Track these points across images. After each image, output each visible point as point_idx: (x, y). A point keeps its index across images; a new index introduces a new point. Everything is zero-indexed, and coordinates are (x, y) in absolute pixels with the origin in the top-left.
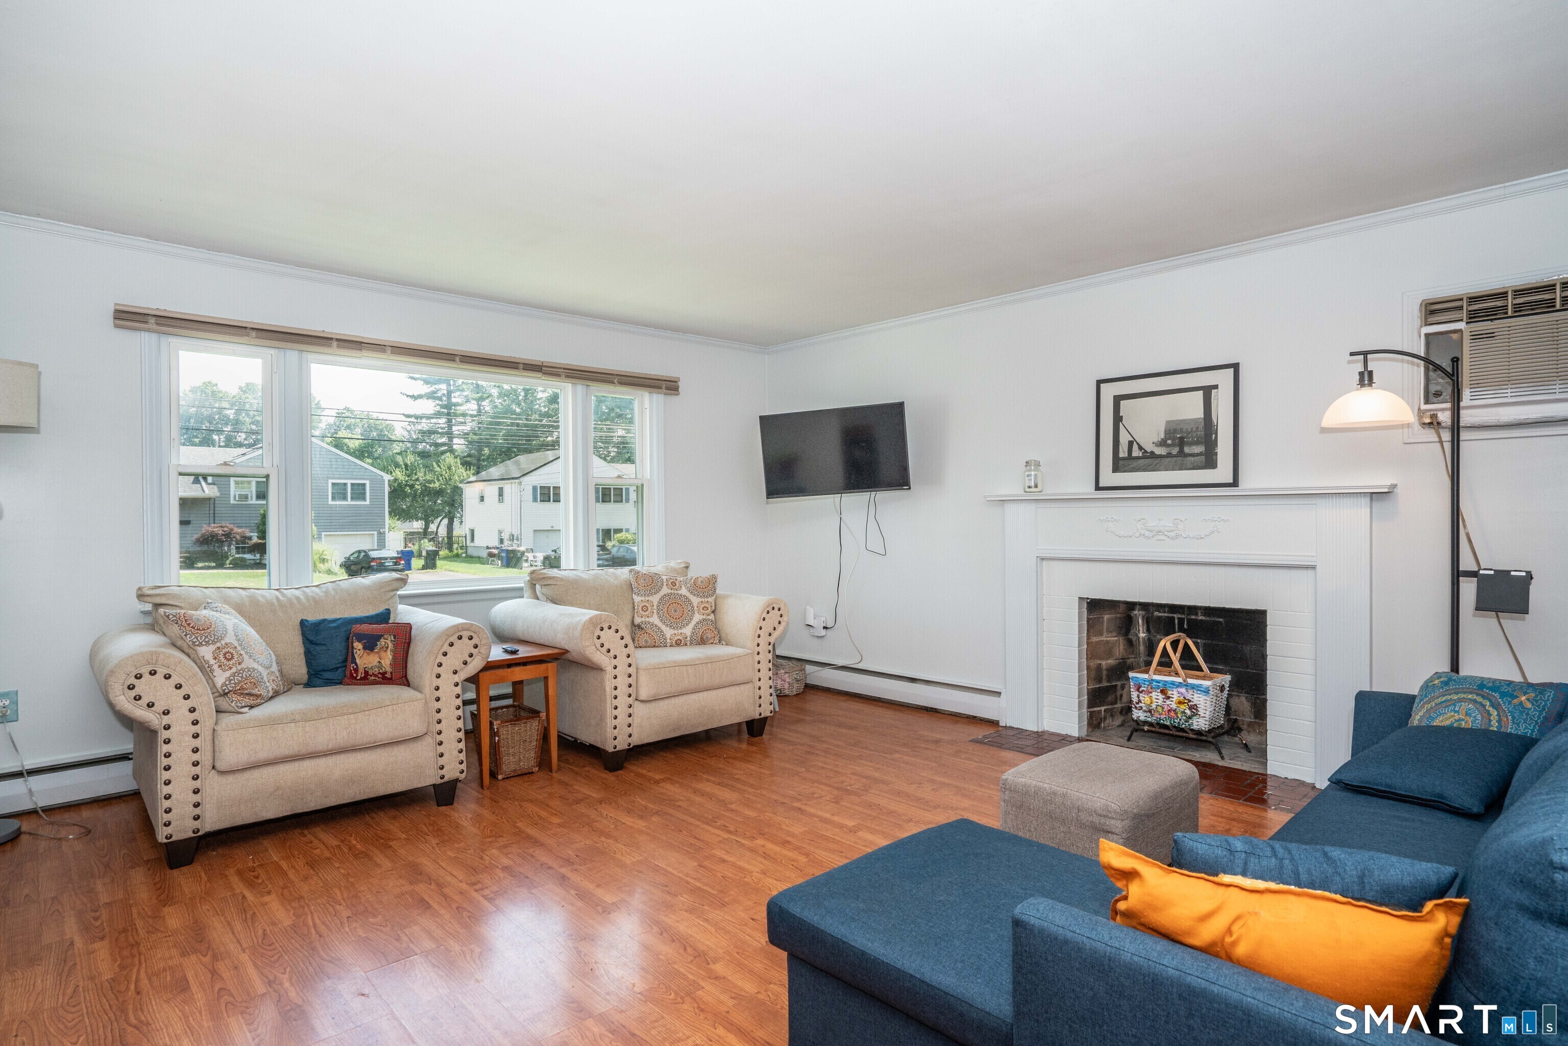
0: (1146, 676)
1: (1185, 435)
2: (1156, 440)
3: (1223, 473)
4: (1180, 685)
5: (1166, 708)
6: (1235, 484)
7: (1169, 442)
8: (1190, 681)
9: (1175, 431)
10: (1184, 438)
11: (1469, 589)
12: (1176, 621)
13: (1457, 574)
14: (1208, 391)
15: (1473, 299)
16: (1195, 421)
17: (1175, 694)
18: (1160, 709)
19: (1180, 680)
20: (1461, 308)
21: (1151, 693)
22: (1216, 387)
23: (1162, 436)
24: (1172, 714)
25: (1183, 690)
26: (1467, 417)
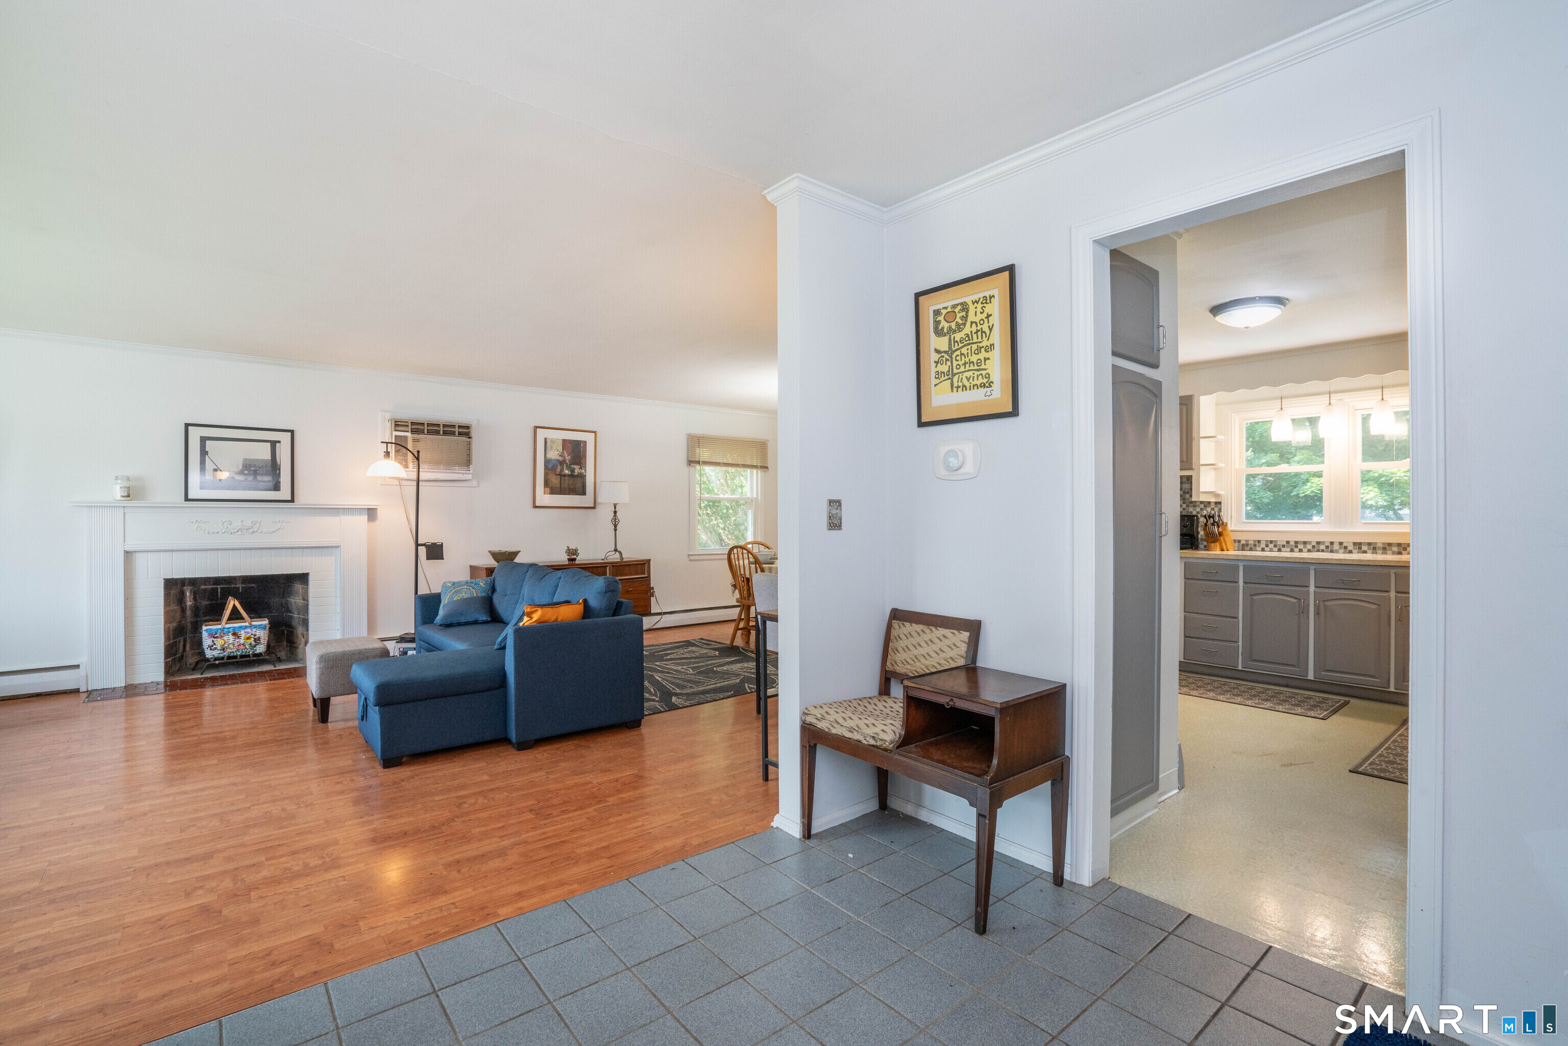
0: (219, 627)
1: (258, 469)
2: (236, 470)
3: (285, 493)
4: (246, 627)
5: (236, 644)
6: (292, 501)
7: (246, 472)
8: (254, 623)
9: (250, 466)
10: (257, 470)
11: (422, 551)
12: (219, 590)
13: (417, 545)
14: (274, 444)
15: (412, 423)
16: (266, 460)
17: (243, 633)
18: (231, 646)
19: (247, 624)
20: (408, 426)
21: (223, 637)
22: (279, 442)
23: (241, 467)
24: (242, 647)
25: (249, 630)
26: (423, 476)
